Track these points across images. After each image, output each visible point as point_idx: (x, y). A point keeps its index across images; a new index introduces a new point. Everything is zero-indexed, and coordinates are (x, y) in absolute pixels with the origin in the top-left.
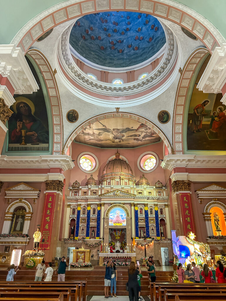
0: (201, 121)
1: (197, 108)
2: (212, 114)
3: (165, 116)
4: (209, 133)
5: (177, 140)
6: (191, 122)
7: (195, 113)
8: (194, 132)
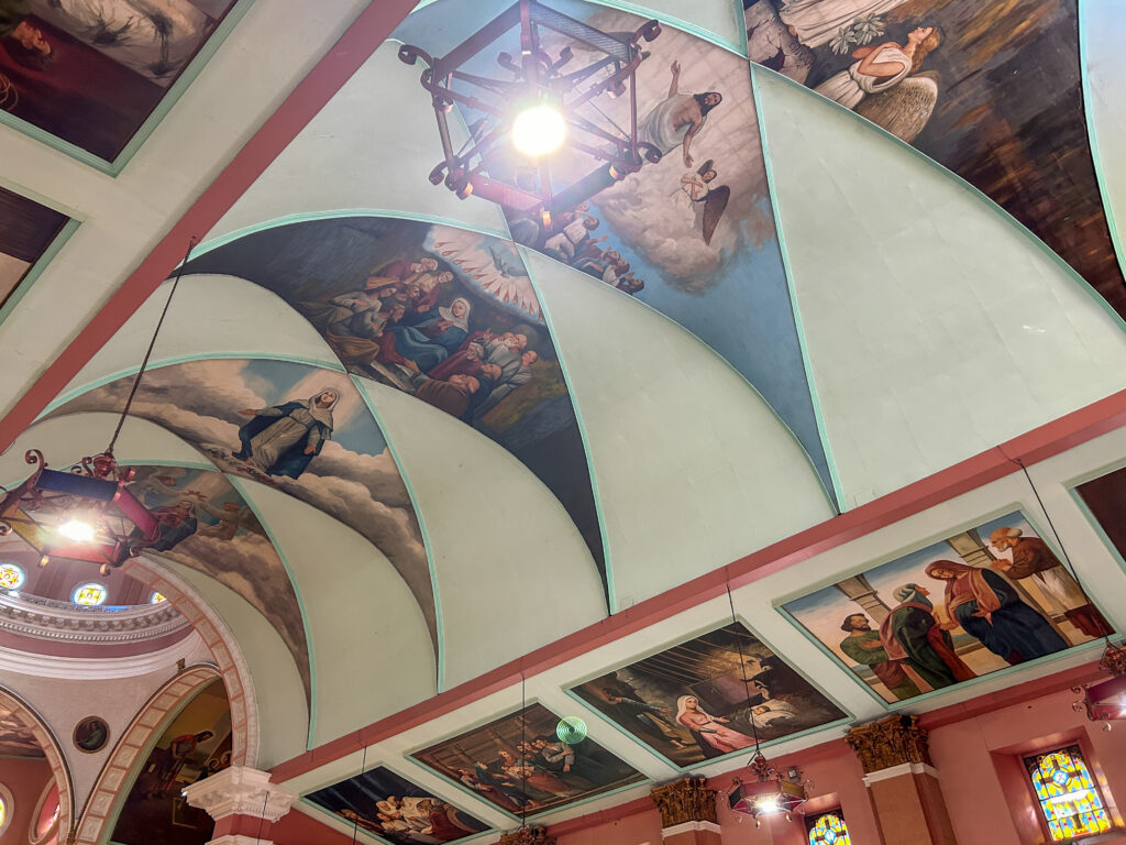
0: (175, 773)
1: (180, 741)
2: (207, 763)
3: (97, 734)
4: (179, 807)
5: (96, 808)
6: (150, 770)
7: (170, 749)
8: (145, 797)
